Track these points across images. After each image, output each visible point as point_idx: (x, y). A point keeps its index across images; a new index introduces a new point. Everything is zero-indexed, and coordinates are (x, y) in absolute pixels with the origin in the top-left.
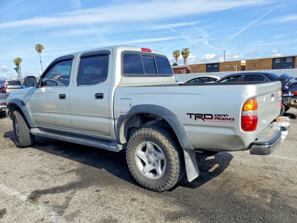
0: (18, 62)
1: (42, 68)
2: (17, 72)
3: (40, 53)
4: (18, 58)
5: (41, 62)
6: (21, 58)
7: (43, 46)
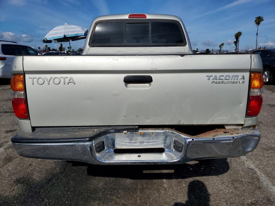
0: (238, 36)
1: (257, 41)
2: (235, 45)
3: (258, 25)
4: (238, 33)
5: (257, 35)
6: (241, 32)
7: (263, 18)
